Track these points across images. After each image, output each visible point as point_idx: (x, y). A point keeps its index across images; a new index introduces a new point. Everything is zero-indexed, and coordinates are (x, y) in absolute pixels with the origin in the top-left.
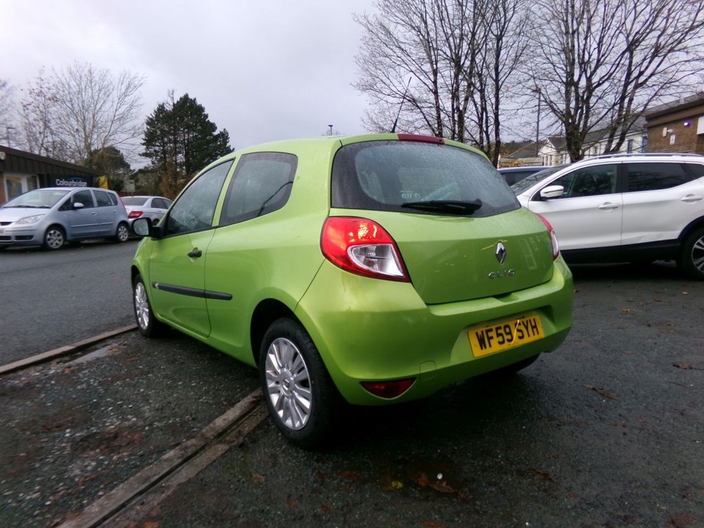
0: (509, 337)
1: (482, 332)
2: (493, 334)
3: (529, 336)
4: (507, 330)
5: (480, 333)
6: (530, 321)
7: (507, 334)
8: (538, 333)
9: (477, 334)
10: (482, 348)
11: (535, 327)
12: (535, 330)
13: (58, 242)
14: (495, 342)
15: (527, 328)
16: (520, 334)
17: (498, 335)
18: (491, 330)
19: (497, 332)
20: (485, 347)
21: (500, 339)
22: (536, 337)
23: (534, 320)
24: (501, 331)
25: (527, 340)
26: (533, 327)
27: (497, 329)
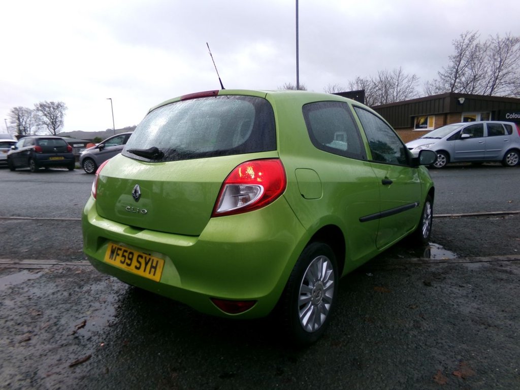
0: (129, 262)
1: (116, 248)
2: (120, 253)
3: (145, 271)
4: (131, 256)
5: (114, 248)
6: (153, 260)
7: (129, 259)
8: (154, 275)
9: (112, 246)
10: (110, 258)
11: (155, 268)
12: (153, 270)
13: (442, 163)
14: (119, 258)
15: (146, 264)
16: (138, 265)
17: (123, 256)
18: (121, 250)
19: (123, 253)
20: (112, 259)
21: (123, 259)
22: (150, 276)
23: (157, 262)
24: (126, 254)
25: (140, 273)
26: (152, 267)
27: (125, 251)
